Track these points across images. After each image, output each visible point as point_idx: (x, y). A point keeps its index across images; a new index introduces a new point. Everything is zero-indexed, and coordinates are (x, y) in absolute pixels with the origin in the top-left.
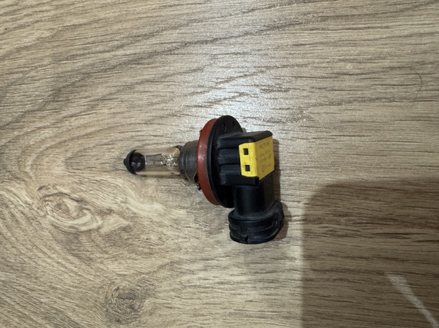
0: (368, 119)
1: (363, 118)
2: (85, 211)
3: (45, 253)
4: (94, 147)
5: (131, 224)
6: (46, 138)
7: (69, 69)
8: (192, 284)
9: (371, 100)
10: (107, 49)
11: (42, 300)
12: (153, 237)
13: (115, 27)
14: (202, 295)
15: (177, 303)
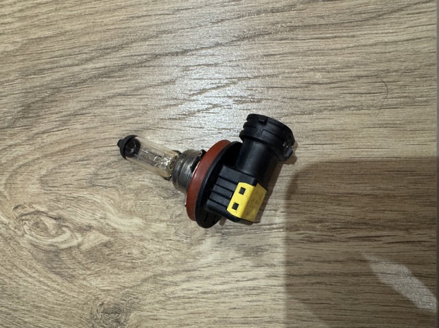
0: (338, 127)
1: (333, 127)
2: (64, 229)
3: (25, 273)
4: (69, 163)
5: (112, 239)
6: (18, 156)
7: (38, 84)
8: (176, 295)
9: (341, 109)
10: (76, 62)
11: (26, 320)
12: (135, 252)
13: (83, 40)
14: (187, 305)
15: (162, 314)
